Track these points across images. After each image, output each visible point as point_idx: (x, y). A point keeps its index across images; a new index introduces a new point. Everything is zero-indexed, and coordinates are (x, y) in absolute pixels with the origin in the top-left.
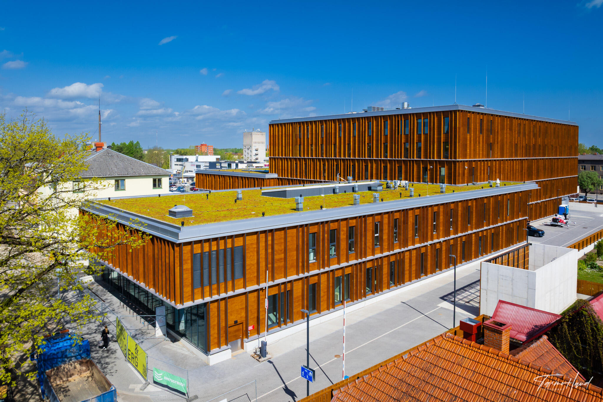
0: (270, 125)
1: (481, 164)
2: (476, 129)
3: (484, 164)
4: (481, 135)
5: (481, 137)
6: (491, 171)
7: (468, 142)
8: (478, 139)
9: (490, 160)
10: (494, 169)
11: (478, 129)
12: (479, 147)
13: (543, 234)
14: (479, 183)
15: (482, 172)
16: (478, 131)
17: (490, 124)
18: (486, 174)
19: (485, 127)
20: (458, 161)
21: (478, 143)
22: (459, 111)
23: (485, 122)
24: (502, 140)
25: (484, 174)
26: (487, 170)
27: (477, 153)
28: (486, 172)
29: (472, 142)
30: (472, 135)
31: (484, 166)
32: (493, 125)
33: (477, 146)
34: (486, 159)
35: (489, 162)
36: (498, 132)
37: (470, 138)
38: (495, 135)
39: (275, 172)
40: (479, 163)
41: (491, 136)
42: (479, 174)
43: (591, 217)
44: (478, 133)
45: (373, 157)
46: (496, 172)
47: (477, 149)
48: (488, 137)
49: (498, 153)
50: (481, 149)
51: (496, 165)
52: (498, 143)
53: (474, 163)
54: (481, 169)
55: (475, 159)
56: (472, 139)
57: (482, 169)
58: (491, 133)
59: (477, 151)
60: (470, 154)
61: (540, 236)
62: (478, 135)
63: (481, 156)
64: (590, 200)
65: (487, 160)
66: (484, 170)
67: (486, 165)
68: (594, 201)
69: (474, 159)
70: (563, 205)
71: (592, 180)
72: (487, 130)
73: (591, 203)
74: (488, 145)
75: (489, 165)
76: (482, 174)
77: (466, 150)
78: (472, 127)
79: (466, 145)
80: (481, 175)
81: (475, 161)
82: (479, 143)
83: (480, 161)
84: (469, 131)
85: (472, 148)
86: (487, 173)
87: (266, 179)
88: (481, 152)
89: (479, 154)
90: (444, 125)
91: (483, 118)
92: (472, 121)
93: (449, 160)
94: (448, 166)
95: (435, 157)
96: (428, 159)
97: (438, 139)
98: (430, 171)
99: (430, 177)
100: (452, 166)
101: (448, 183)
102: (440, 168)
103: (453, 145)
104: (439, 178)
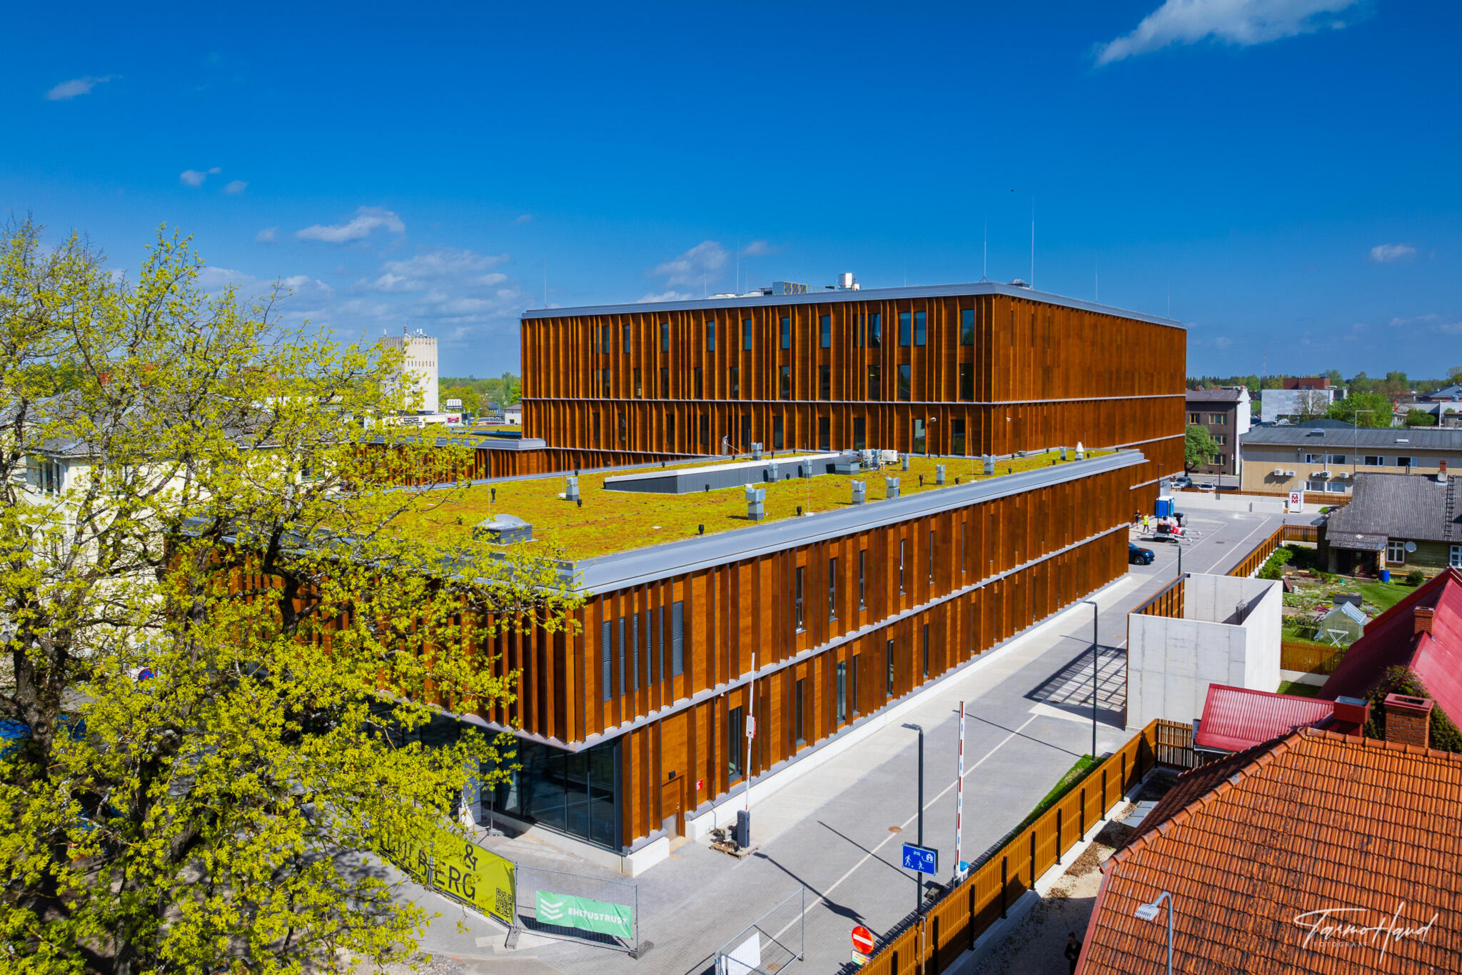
0: (523, 322)
1: (1031, 412)
2: (1025, 335)
3: (1037, 410)
4: (1032, 349)
5: (1032, 354)
6: (1049, 426)
7: (1012, 365)
8: (1026, 357)
9: (1047, 404)
10: (1053, 422)
11: (1027, 337)
12: (1029, 374)
13: (1152, 558)
14: (1029, 452)
15: (1034, 428)
16: (1026, 341)
17: (1047, 325)
18: (1040, 433)
19: (1039, 333)
20: (994, 406)
21: (1027, 364)
22: (996, 295)
23: (1039, 321)
24: (1067, 360)
25: (1037, 432)
26: (1042, 424)
27: (1026, 387)
28: (1039, 429)
29: (1018, 365)
30: (1018, 347)
31: (1037, 415)
32: (1051, 328)
33: (1026, 373)
34: (1039, 401)
35: (1045, 408)
36: (1059, 342)
37: (1015, 356)
38: (1055, 348)
39: (539, 435)
40: (1029, 409)
41: (1049, 350)
42: (1029, 434)
43: (1218, 519)
44: (1026, 345)
45: (794, 399)
46: (1055, 429)
47: (1026, 377)
48: (1044, 353)
49: (1059, 387)
50: (1032, 377)
51: (1055, 413)
52: (1059, 367)
53: (1020, 410)
54: (1031, 423)
55: (1023, 402)
56: (1018, 356)
57: (1034, 421)
58: (1049, 345)
59: (1026, 382)
60: (1014, 390)
61: (1147, 563)
62: (1027, 349)
63: (1032, 395)
64: (1203, 486)
65: (1041, 404)
66: (1037, 424)
67: (1040, 414)
68: (1210, 487)
69: (1020, 402)
70: (1163, 498)
71: (1199, 444)
72: (1043, 338)
73: (1207, 492)
74: (1043, 369)
75: (1045, 413)
76: (1034, 433)
77: (1008, 381)
78: (1018, 331)
79: (1009, 370)
81: (1022, 405)
82: (1029, 365)
83: (1030, 405)
84: (1012, 339)
85: (1018, 377)
86: (1043, 431)
87: (519, 452)
88: (1032, 387)
89: (1029, 390)
90: (961, 328)
91: (1036, 311)
92: (1018, 319)
93: (975, 403)
94: (972, 418)
95: (943, 398)
96: (927, 402)
97: (948, 357)
98: (931, 429)
99: (930, 441)
100: (980, 417)
101: (973, 454)
102: (952, 421)
103: (984, 371)
104: (951, 443)
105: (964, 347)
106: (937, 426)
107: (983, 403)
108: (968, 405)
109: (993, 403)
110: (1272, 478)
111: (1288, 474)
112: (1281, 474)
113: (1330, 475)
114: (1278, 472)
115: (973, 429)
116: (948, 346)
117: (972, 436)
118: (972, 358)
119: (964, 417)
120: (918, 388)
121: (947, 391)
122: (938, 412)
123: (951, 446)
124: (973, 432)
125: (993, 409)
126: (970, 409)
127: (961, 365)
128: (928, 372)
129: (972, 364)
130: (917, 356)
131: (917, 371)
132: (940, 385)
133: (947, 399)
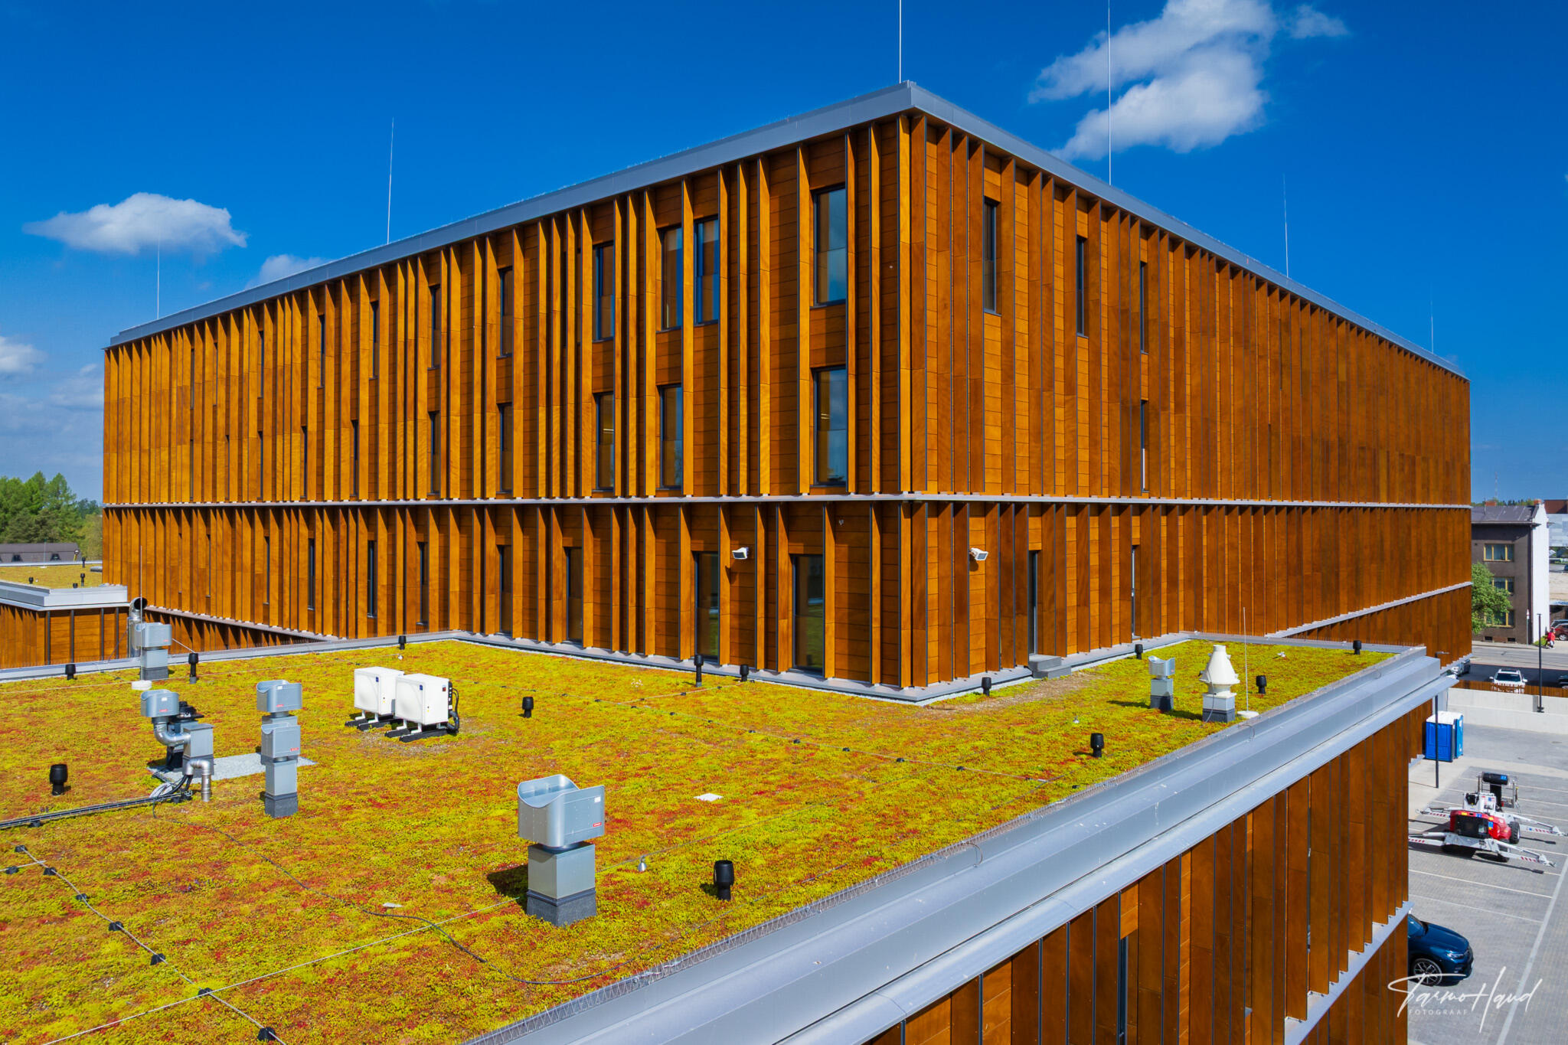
1: (1083, 532)
2: (1050, 288)
3: (1105, 527)
4: (1083, 342)
5: (1083, 356)
6: (1149, 577)
7: (992, 375)
8: (1059, 362)
9: (1141, 509)
10: (1164, 564)
11: (1059, 298)
12: (1072, 414)
14: (1073, 657)
15: (1095, 582)
16: (1059, 311)
17: (1136, 280)
18: (1116, 594)
19: (1105, 293)
20: (913, 507)
21: (1059, 386)
23: (1104, 263)
24: (1205, 393)
25: (1105, 592)
26: (1125, 567)
27: (1060, 455)
28: (1116, 583)
29: (1022, 380)
30: (1022, 326)
31: (1104, 543)
32: (1152, 295)
33: (1059, 412)
34: (1114, 500)
35: (1136, 521)
36: (1180, 341)
38: (1164, 356)
40: (1071, 522)
41: (1144, 358)
42: (1072, 600)
44: (1059, 323)
45: (448, 493)
46: (1173, 582)
47: (1060, 427)
48: (1125, 358)
49: (1182, 466)
50: (1084, 430)
51: (1172, 537)
52: (1180, 407)
53: (1034, 524)
54: (1083, 563)
55: (1047, 498)
56: (1021, 353)
57: (1094, 560)
58: (1145, 345)
59: (1060, 441)
60: (1008, 461)
61: (1449, 980)
62: (1059, 337)
63: (1084, 480)
64: (1501, 675)
65: (1120, 508)
66: (1105, 571)
67: (1115, 536)
69: (1035, 498)
72: (1122, 313)
74: (1124, 409)
75: (1136, 535)
76: (1094, 596)
77: (977, 427)
78: (1021, 271)
80: (1084, 602)
81: (1042, 508)
82: (1071, 389)
83: (1077, 508)
84: (995, 293)
85: (1023, 421)
86: (1125, 589)
88: (1084, 455)
89: (1072, 463)
90: (819, 248)
91: (1094, 229)
92: (1021, 232)
93: (853, 497)
94: (844, 548)
95: (766, 483)
96: (725, 498)
97: (777, 350)
98: (736, 583)
99: (736, 623)
100: (868, 547)
101: (849, 671)
102: (794, 558)
103: (879, 386)
104: (790, 631)
105: (822, 314)
106: (753, 575)
107: (877, 496)
108: (833, 506)
109: (906, 496)
115: (847, 588)
116: (777, 316)
117: (847, 611)
118: (844, 347)
119: (821, 545)
120: (702, 456)
121: (777, 460)
122: (754, 531)
123: (790, 640)
124: (849, 598)
125: (905, 517)
126: (841, 517)
127: (815, 372)
128: (726, 405)
129: (843, 366)
130: (701, 356)
131: (701, 401)
132: (758, 442)
133: (777, 487)
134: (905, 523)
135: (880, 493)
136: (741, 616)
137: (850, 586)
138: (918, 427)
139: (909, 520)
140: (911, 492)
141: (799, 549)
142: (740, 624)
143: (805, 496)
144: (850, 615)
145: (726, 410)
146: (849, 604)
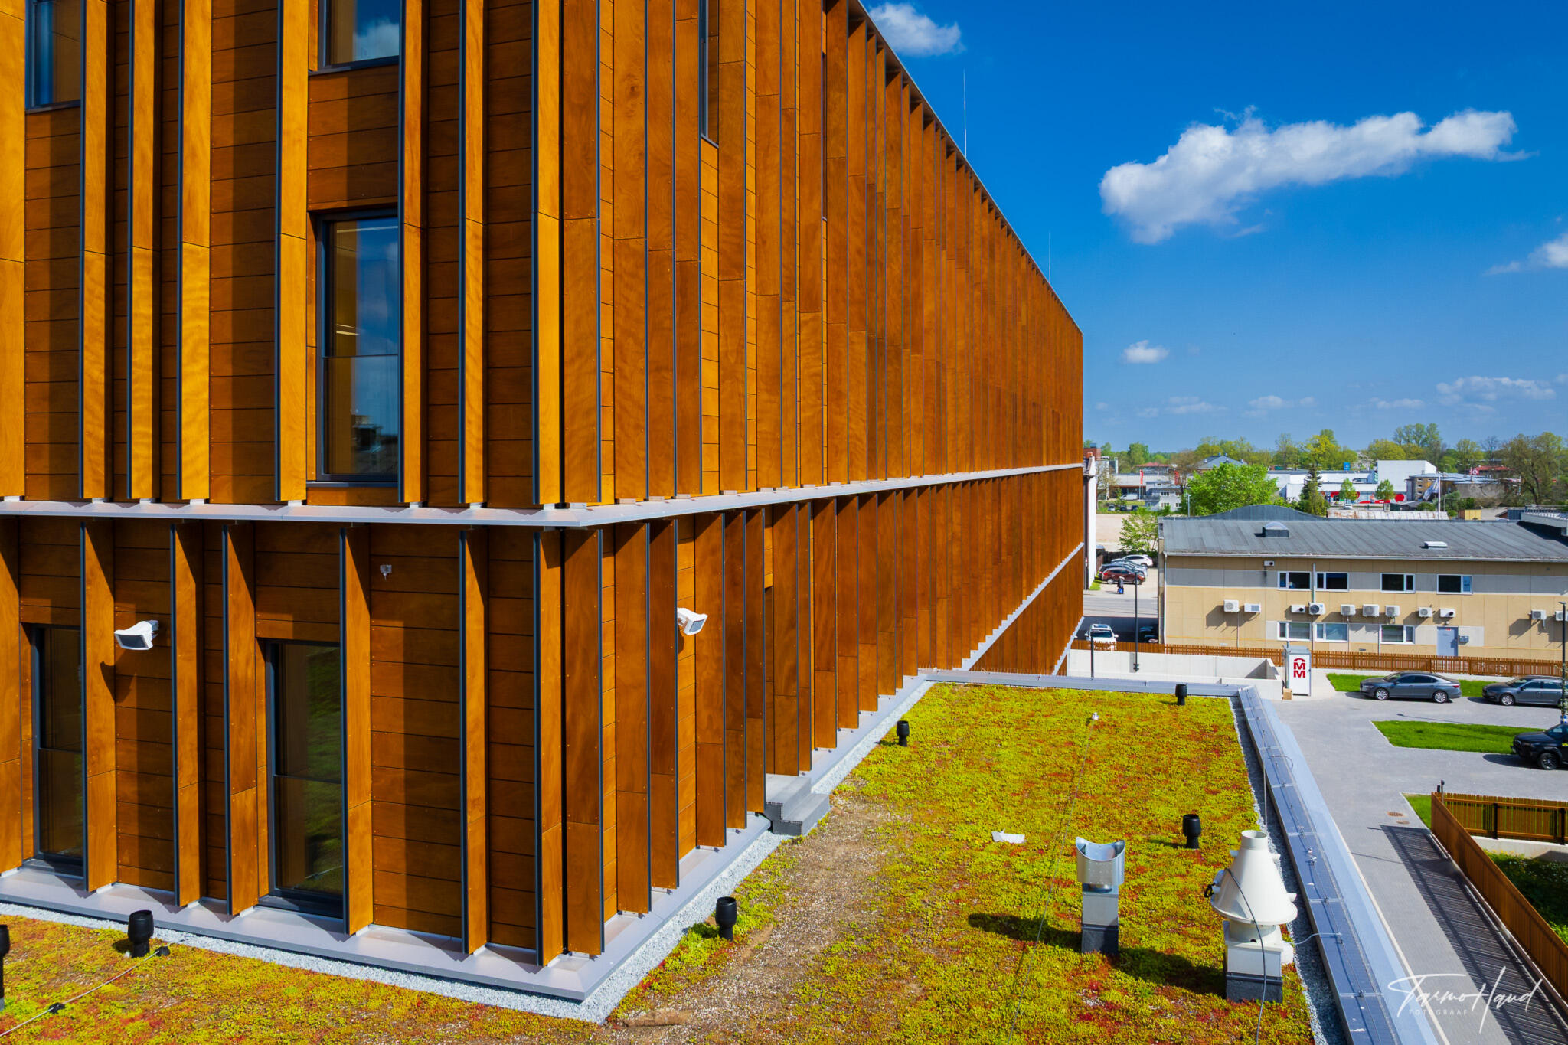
1: (824, 546)
2: (789, 118)
12: (814, 346)
14: (811, 770)
53: (770, 539)
55: (785, 494)
69: (769, 497)
73: (1106, 646)
82: (812, 302)
89: (814, 430)
93: (416, 514)
94: (394, 629)
95: (198, 473)
96: (100, 507)
97: (229, 168)
98: (131, 701)
99: (131, 789)
100: (456, 628)
101: (410, 910)
102: (271, 649)
103: (480, 254)
104: (263, 812)
105: (339, 87)
106: (167, 683)
107: (477, 514)
108: (364, 535)
109: (550, 516)
110: (1221, 616)
111: (1248, 609)
112: (1236, 609)
113: (1323, 612)
114: (1231, 605)
115: (402, 723)
116: (228, 92)
117: (401, 774)
118: (394, 163)
119: (337, 620)
120: (45, 406)
121: (227, 421)
122: (168, 582)
123: (264, 832)
124: (407, 746)
125: (549, 566)
126: (386, 559)
127: (322, 222)
128: (101, 291)
129: (391, 210)
130: (44, 179)
131: (44, 281)
132: (177, 380)
133: (227, 485)
134: (549, 578)
135: (484, 505)
136: (143, 775)
137: (408, 716)
138: (579, 354)
139: (557, 570)
140: (562, 505)
141: (283, 627)
142: (140, 794)
143: (296, 509)
144: (408, 783)
145: (101, 304)
146: (408, 759)
